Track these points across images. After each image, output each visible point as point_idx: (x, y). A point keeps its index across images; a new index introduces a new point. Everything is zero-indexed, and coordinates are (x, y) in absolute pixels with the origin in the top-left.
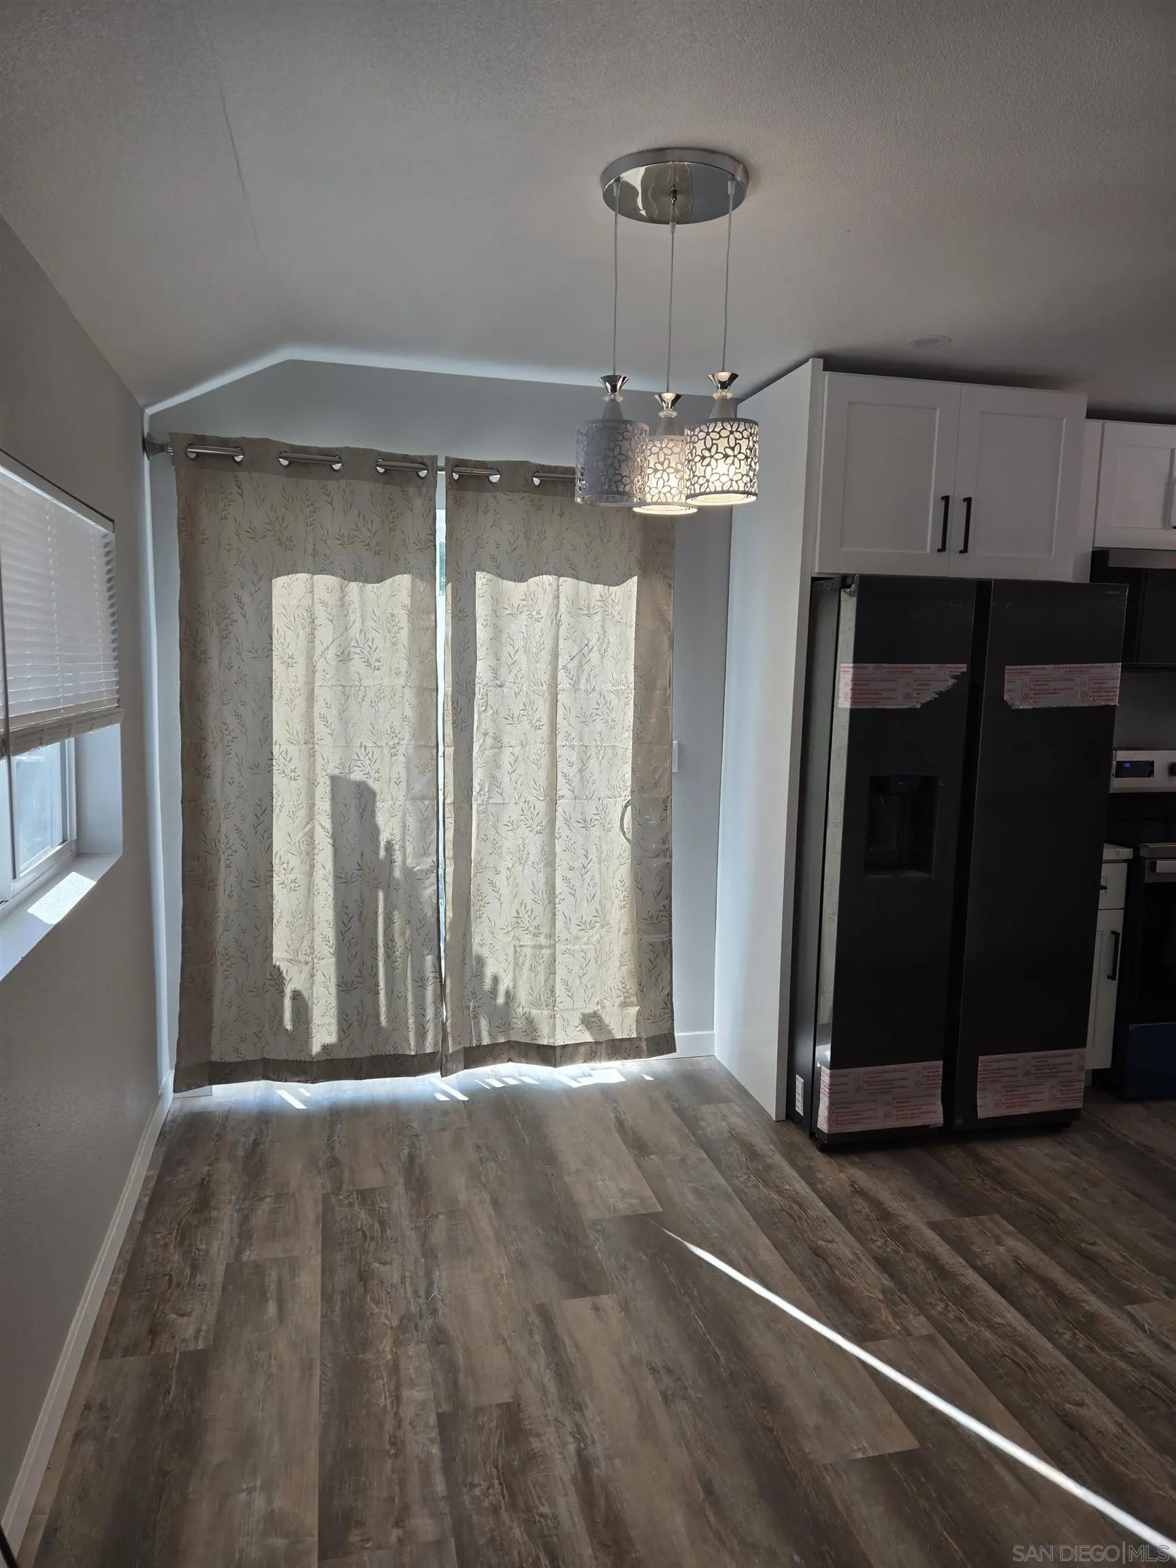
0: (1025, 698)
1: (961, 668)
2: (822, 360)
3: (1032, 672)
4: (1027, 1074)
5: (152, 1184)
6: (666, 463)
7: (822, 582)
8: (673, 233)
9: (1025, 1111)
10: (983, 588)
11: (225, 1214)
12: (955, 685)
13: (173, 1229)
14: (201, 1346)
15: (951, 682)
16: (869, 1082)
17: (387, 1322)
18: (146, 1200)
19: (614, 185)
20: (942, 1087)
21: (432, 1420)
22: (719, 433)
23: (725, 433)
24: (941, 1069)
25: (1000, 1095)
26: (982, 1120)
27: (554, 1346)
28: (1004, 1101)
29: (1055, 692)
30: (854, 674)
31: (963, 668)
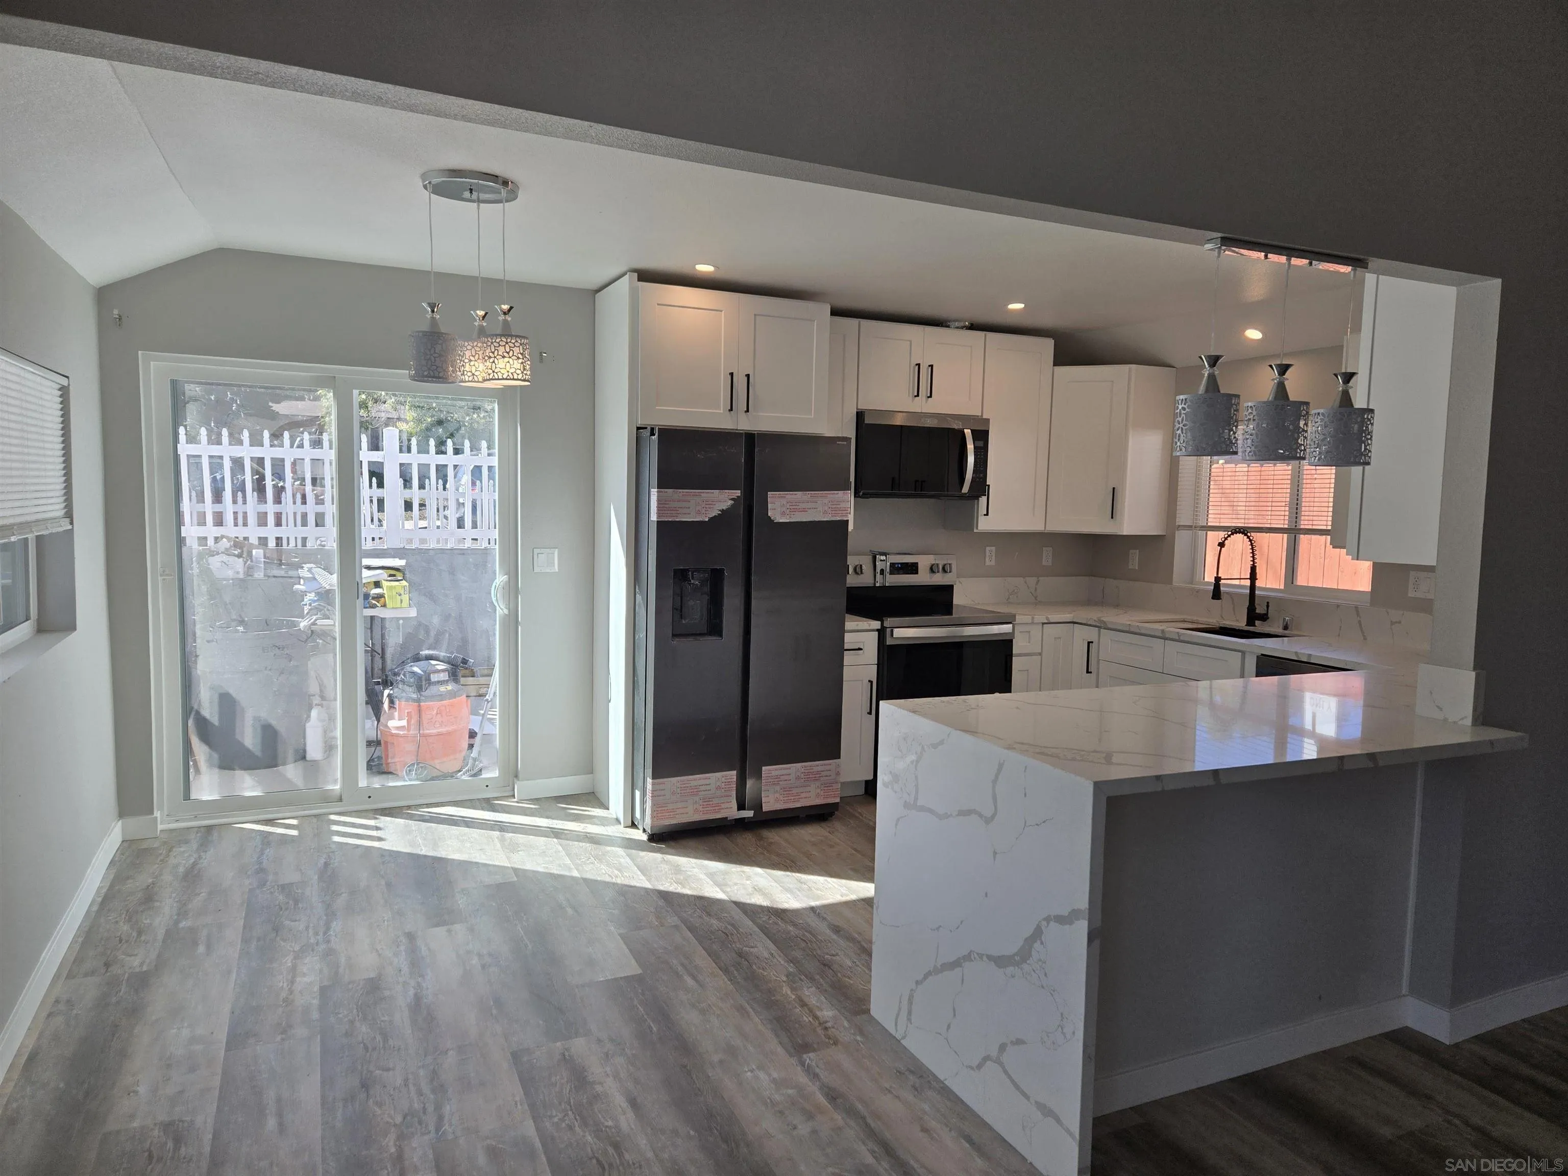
0: (783, 514)
1: (736, 493)
2: (636, 274)
3: (787, 496)
4: (798, 778)
5: (104, 890)
6: (477, 357)
7: (642, 431)
8: (478, 209)
9: (798, 805)
10: (751, 438)
11: (166, 904)
12: (732, 505)
13: (123, 913)
14: (145, 968)
15: (730, 502)
16: (681, 788)
17: (292, 949)
18: (100, 899)
19: (428, 185)
20: (736, 789)
21: (316, 989)
22: (499, 343)
23: (502, 343)
24: (735, 777)
25: (778, 794)
26: (765, 812)
27: (413, 950)
28: (782, 799)
29: (804, 510)
30: (658, 497)
31: (738, 493)
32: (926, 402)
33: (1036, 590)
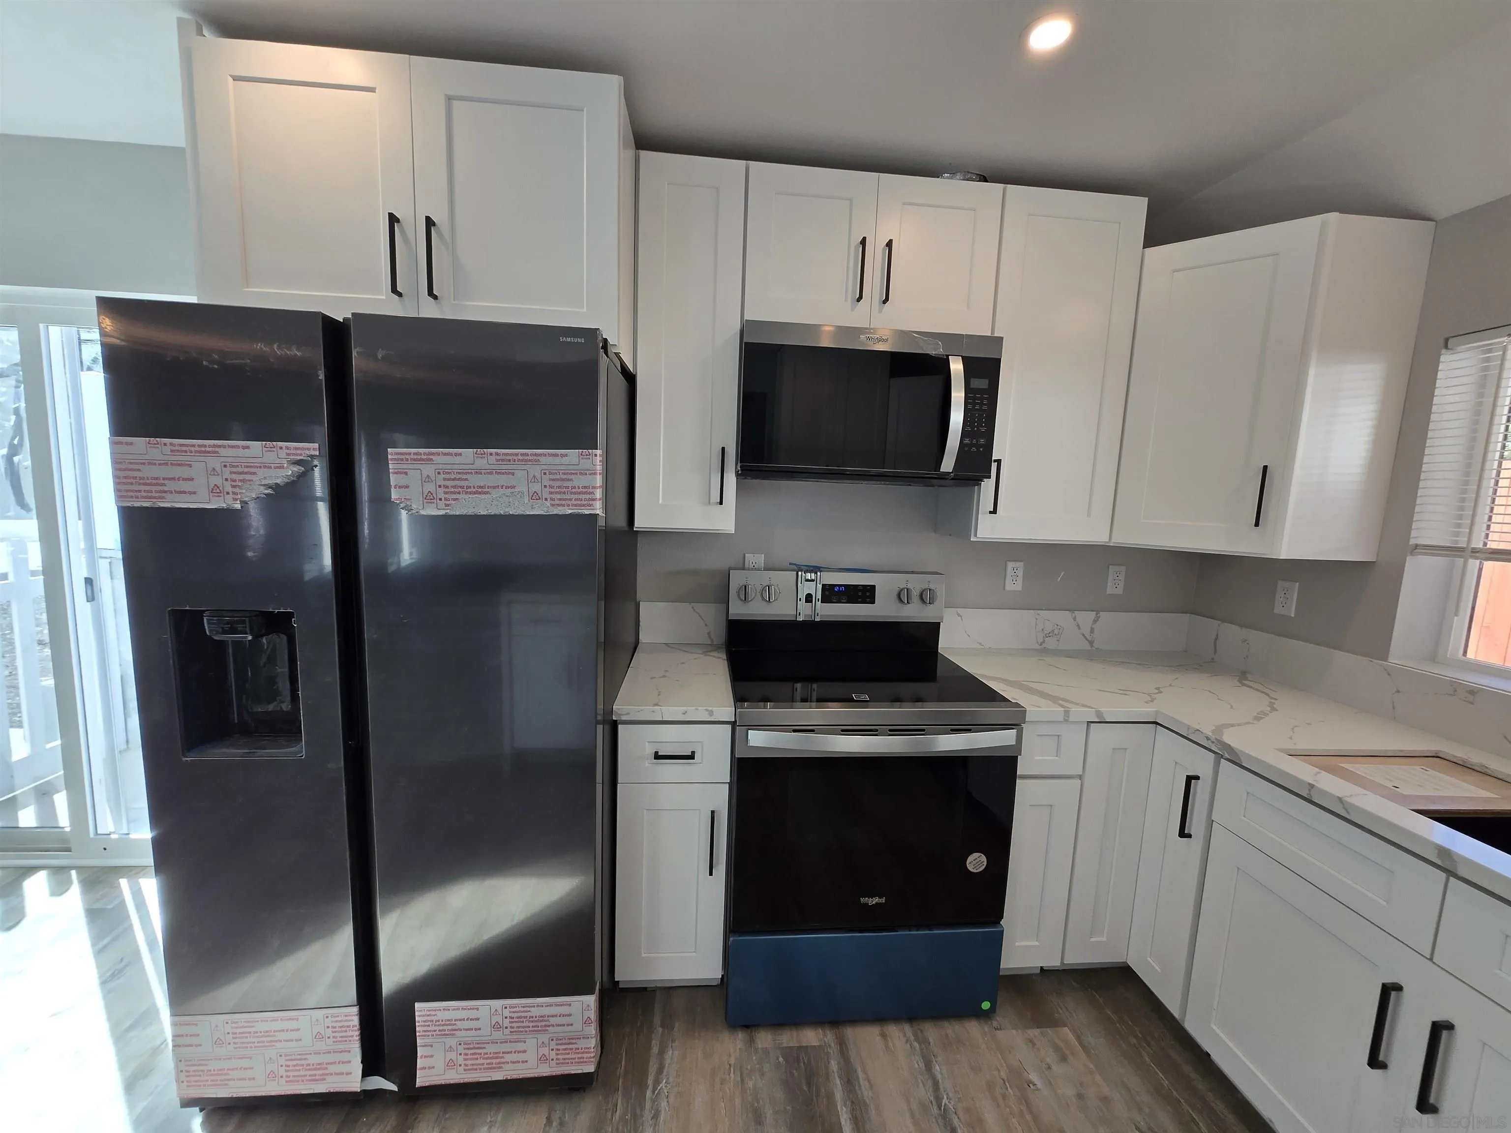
0: (430, 497)
1: (306, 449)
3: (436, 458)
4: (497, 1026)
9: (498, 1076)
12: (299, 476)
15: (293, 469)
16: (235, 1033)
20: (361, 1038)
25: (453, 1053)
26: (423, 1085)
28: (461, 1062)
30: (113, 453)
31: (309, 449)
32: (880, 311)
33: (1092, 631)
